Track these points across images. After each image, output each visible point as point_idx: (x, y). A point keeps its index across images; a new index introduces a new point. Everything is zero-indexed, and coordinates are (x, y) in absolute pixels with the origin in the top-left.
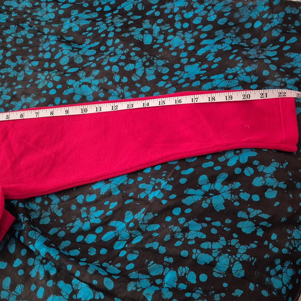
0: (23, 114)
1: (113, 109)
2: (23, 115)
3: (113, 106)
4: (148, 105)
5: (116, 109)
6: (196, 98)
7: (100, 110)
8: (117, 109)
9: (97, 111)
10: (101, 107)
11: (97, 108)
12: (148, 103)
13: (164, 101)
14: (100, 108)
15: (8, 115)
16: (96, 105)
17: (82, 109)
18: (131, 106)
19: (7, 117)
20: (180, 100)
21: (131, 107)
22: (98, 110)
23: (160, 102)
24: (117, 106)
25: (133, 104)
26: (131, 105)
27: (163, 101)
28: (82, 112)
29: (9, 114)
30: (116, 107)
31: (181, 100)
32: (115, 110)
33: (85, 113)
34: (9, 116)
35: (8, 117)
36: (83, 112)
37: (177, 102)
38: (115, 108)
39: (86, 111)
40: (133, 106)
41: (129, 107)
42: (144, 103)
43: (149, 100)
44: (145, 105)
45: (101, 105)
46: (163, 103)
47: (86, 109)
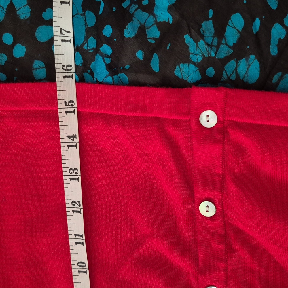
1: (79, 210)
3: (74, 211)
4: (75, 136)
5: (80, 205)
6: (62, 33)
7: (81, 238)
8: (79, 202)
9: (82, 243)
10: (76, 235)
11: (76, 243)
12: (69, 137)
13: (65, 102)
14: (77, 237)
16: (70, 244)
17: (79, 272)
18: (74, 174)
20: (65, 68)
21: (76, 173)
22: (81, 241)
23: (66, 112)
24: (73, 202)
25: (71, 169)
26: (71, 173)
27: (66, 105)
28: (86, 272)
30: (74, 205)
31: (64, 66)
32: (82, 206)
33: (87, 267)
36: (85, 270)
37: (70, 74)
38: (76, 206)
39: (84, 265)
40: (73, 169)
41: (77, 177)
42: (69, 146)
43: (61, 136)
44: (74, 144)
45: (71, 235)
46: (70, 104)
47: (79, 264)
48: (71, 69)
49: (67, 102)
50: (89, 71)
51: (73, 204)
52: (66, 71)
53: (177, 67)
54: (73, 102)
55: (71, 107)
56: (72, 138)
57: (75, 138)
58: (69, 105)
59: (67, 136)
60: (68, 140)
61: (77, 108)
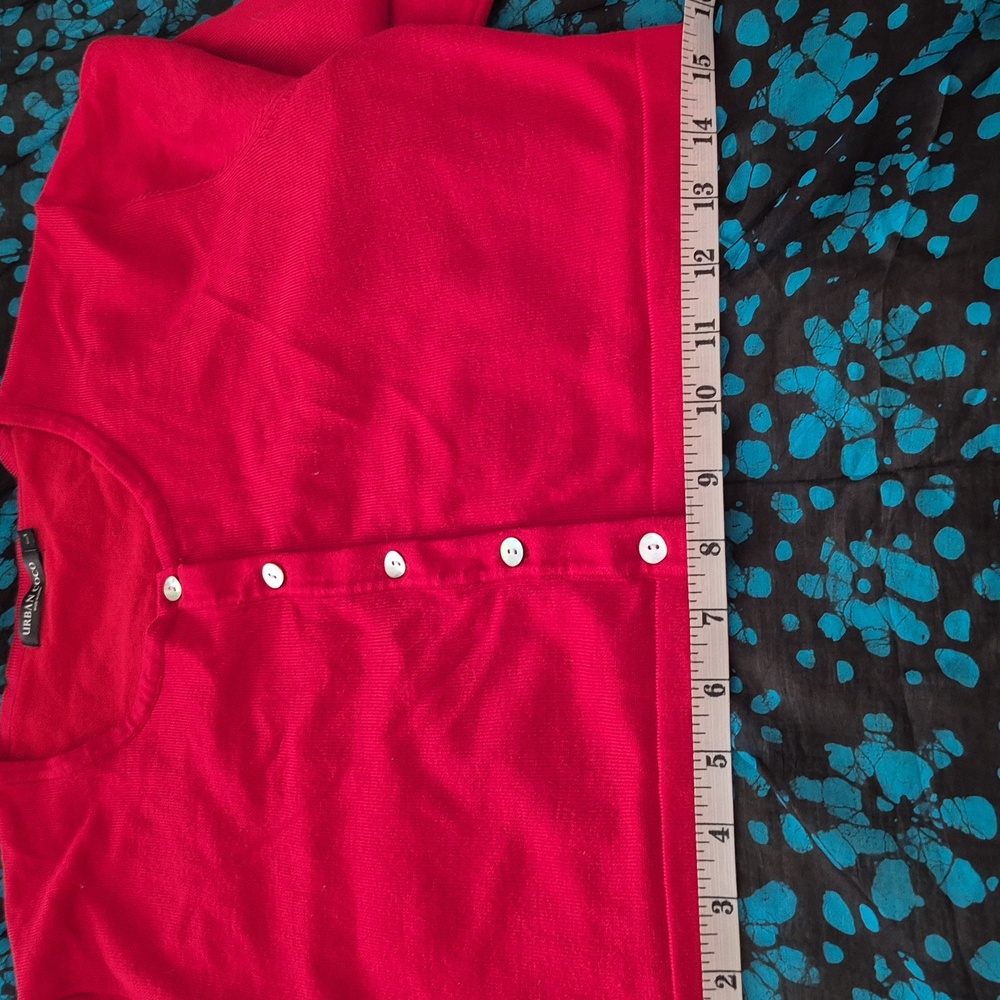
0: (707, 686)
1: (709, 268)
2: (711, 683)
4: (710, 123)
5: (712, 258)
7: (711, 329)
8: (712, 252)
9: (713, 342)
10: (698, 326)
11: (698, 343)
12: (697, 122)
14: (701, 329)
15: (708, 758)
16: (684, 345)
17: (699, 410)
18: (703, 194)
19: (718, 762)
22: (710, 337)
23: (695, 76)
25: (697, 185)
26: (698, 193)
28: (714, 409)
29: (702, 756)
30: (700, 260)
33: (718, 397)
34: (712, 756)
35: (716, 758)
36: (712, 405)
38: (705, 260)
39: (711, 392)
40: (703, 184)
41: (709, 201)
42: (696, 140)
43: (683, 119)
44: (707, 136)
45: (688, 324)
47: (700, 392)
49: (698, 57)
51: (697, 257)
56: (703, 126)
57: (709, 126)
60: (696, 128)
61: (715, 73)
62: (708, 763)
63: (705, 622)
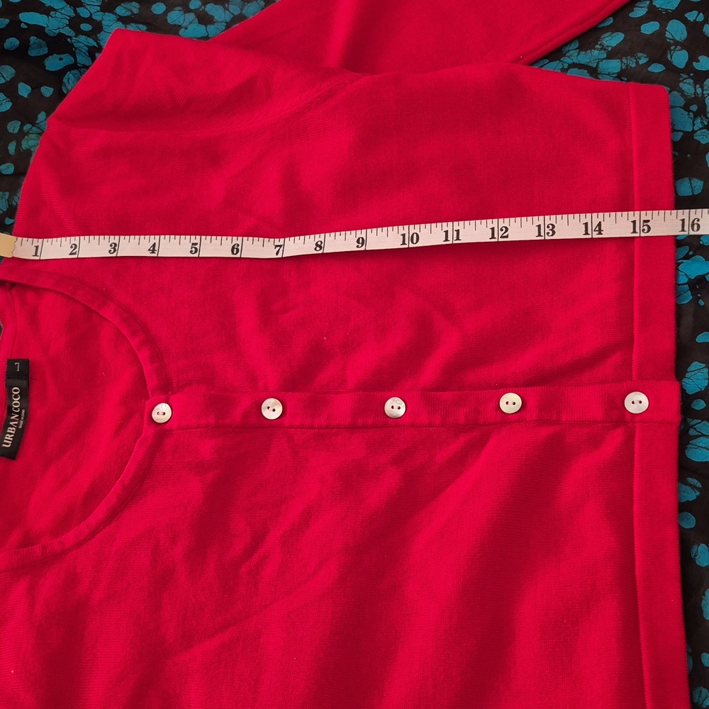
0: (238, 245)
1: (496, 236)
2: (240, 248)
3: (493, 229)
4: (600, 233)
5: (502, 237)
7: (455, 238)
8: (507, 237)
9: (446, 240)
10: (458, 231)
11: (446, 232)
12: (599, 225)
13: (648, 221)
14: (455, 233)
15: (196, 244)
16: (445, 224)
17: (404, 235)
18: (547, 230)
19: (194, 249)
20: (696, 222)
21: (548, 233)
22: (450, 238)
23: (634, 222)
24: (507, 229)
25: (553, 226)
26: (548, 227)
27: (645, 221)
28: (404, 243)
29: (197, 241)
30: (502, 230)
31: (698, 220)
32: (501, 240)
33: (412, 245)
34: (198, 246)
35: (196, 249)
36: (407, 242)
37: (686, 228)
38: (501, 233)
39: (415, 241)
40: (555, 229)
41: (542, 234)
42: (586, 224)
43: (601, 214)
44: (590, 232)
45: (459, 225)
46: (646, 228)
47: (415, 235)
48: (693, 230)
49: (648, 224)
50: (691, 253)
51: (504, 229)
52: (691, 223)
53: (704, 365)
54: (648, 231)
55: (642, 228)
56: (597, 229)
57: (597, 232)
58: (643, 226)
59: (600, 222)
60: (595, 224)
61: (640, 237)
62: (193, 244)
63: (277, 246)
